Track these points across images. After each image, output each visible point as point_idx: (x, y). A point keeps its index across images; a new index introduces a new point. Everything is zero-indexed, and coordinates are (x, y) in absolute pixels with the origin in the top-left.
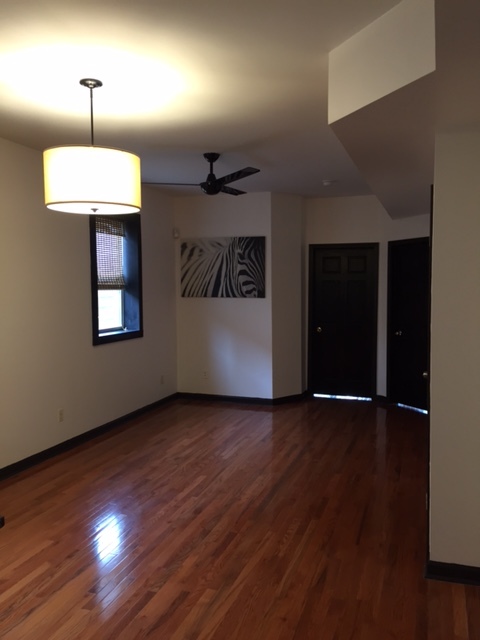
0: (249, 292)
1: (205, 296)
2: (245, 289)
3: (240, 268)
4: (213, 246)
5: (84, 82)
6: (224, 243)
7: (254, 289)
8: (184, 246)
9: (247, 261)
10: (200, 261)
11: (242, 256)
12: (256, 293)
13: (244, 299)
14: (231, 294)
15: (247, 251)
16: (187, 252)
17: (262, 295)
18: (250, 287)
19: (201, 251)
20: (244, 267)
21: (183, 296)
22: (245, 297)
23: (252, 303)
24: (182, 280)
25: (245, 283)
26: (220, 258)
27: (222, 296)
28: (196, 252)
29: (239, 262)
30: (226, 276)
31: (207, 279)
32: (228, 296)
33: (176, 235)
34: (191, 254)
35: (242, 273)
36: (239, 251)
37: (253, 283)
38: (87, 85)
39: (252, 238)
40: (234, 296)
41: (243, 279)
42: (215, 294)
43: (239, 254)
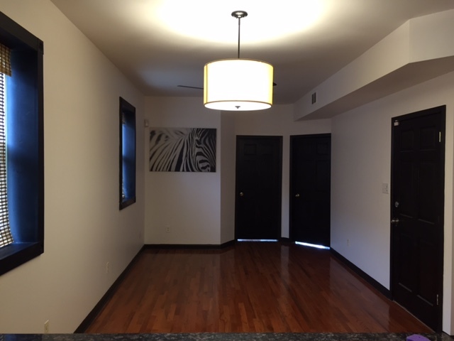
0: (204, 168)
1: (170, 170)
2: (201, 166)
3: (197, 150)
4: (176, 133)
5: (234, 14)
6: (185, 132)
7: (208, 166)
8: (153, 133)
9: (202, 145)
10: (166, 144)
11: (199, 142)
12: (209, 169)
13: (200, 173)
14: (190, 169)
15: (203, 139)
16: (155, 138)
17: (213, 170)
18: (205, 164)
19: (167, 137)
20: (200, 150)
21: (151, 170)
22: (201, 171)
23: (206, 175)
24: (151, 159)
25: (202, 162)
26: (182, 142)
27: (183, 171)
28: (163, 138)
29: (197, 147)
30: (186, 156)
31: (172, 158)
32: (188, 170)
33: (147, 125)
34: (159, 139)
35: (199, 154)
36: (197, 138)
37: (207, 162)
38: (236, 16)
39: (207, 129)
40: (193, 171)
41: (199, 158)
42: (177, 169)
43: (197, 140)
